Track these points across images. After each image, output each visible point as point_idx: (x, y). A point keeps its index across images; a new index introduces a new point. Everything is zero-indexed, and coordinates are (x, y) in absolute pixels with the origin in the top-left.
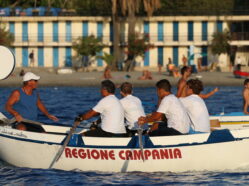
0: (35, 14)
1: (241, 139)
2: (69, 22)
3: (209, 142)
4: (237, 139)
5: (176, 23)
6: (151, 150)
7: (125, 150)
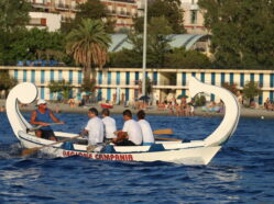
0: (39, 65)
2: (60, 71)
3: (150, 151)
5: (128, 73)
6: (114, 154)
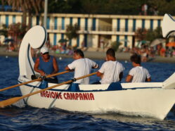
1: (126, 89)
4: (124, 89)
6: (78, 93)
7: (66, 92)
